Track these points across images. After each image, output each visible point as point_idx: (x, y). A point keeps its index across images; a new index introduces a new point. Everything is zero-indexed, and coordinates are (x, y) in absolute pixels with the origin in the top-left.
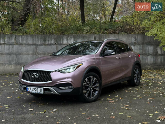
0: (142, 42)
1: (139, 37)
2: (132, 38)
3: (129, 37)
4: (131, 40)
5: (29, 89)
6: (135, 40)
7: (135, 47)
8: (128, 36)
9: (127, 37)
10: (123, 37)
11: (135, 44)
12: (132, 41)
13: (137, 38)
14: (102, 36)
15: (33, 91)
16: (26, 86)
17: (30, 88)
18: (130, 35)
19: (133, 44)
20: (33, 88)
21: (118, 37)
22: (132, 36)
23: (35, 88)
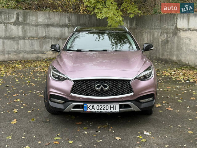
0: (77, 23)
1: (73, 17)
2: (65, 17)
3: (62, 17)
4: (64, 20)
5: (91, 108)
6: (69, 21)
7: (69, 30)
8: (61, 14)
9: (59, 17)
10: (55, 15)
11: (69, 25)
12: (65, 22)
13: (71, 18)
14: (28, 13)
15: (99, 110)
16: (83, 104)
17: (93, 106)
18: (63, 14)
19: (66, 25)
20: (99, 105)
21: (49, 16)
22: (65, 16)
23: (102, 105)
